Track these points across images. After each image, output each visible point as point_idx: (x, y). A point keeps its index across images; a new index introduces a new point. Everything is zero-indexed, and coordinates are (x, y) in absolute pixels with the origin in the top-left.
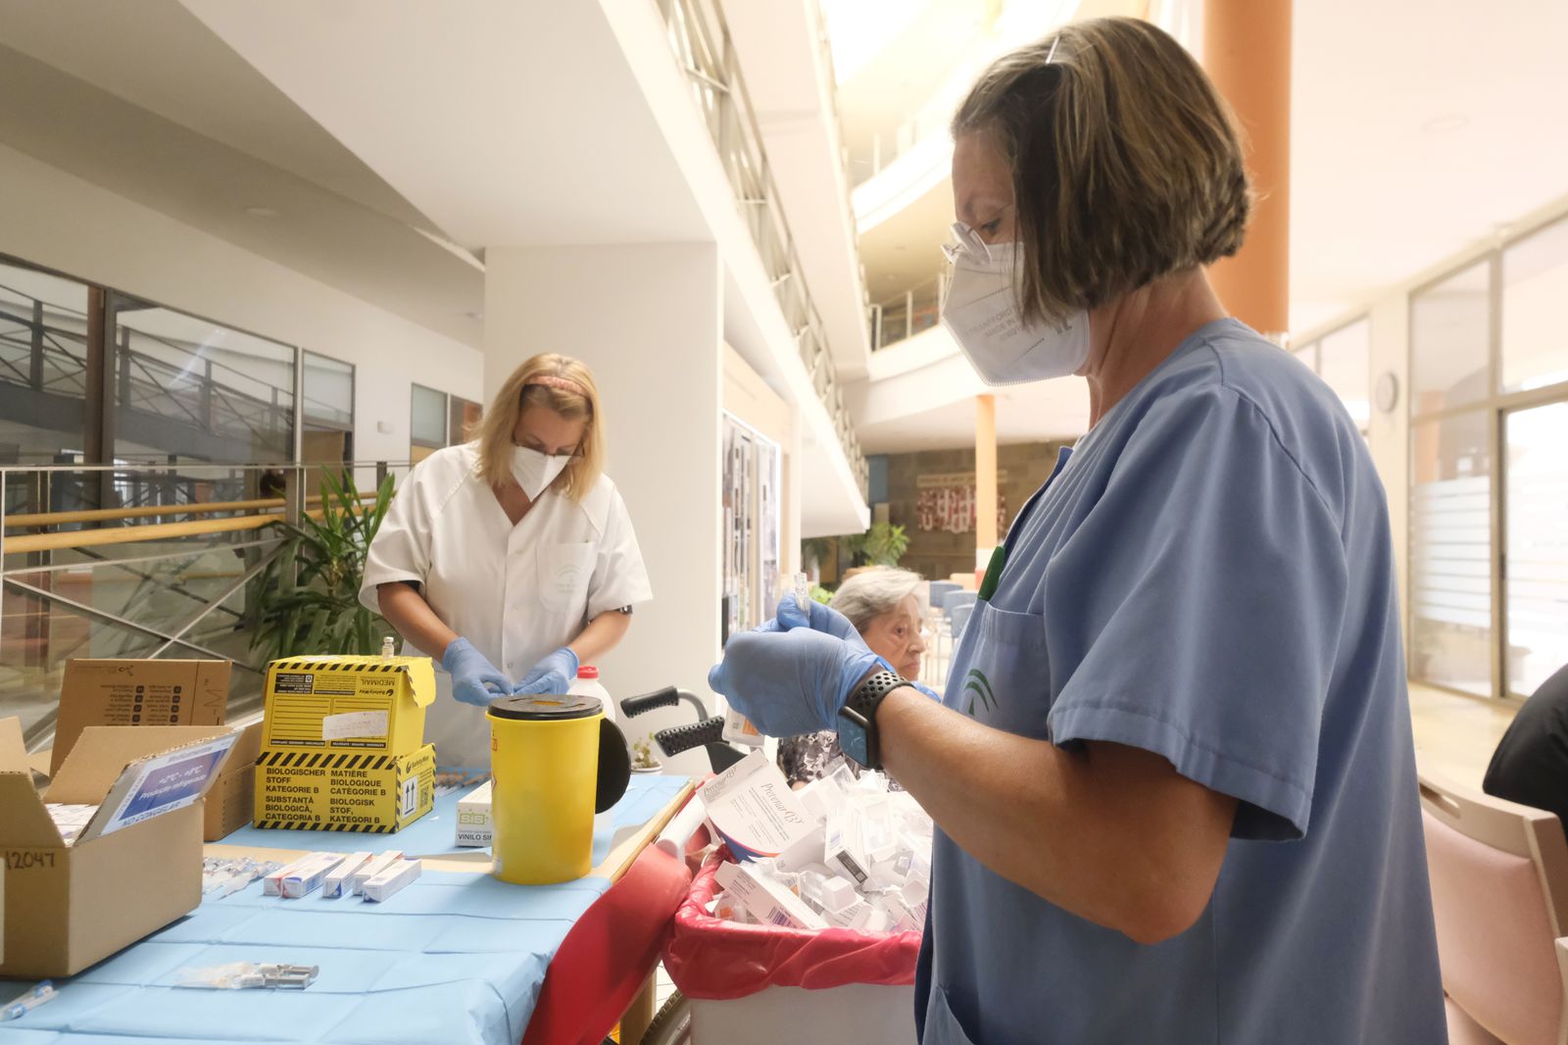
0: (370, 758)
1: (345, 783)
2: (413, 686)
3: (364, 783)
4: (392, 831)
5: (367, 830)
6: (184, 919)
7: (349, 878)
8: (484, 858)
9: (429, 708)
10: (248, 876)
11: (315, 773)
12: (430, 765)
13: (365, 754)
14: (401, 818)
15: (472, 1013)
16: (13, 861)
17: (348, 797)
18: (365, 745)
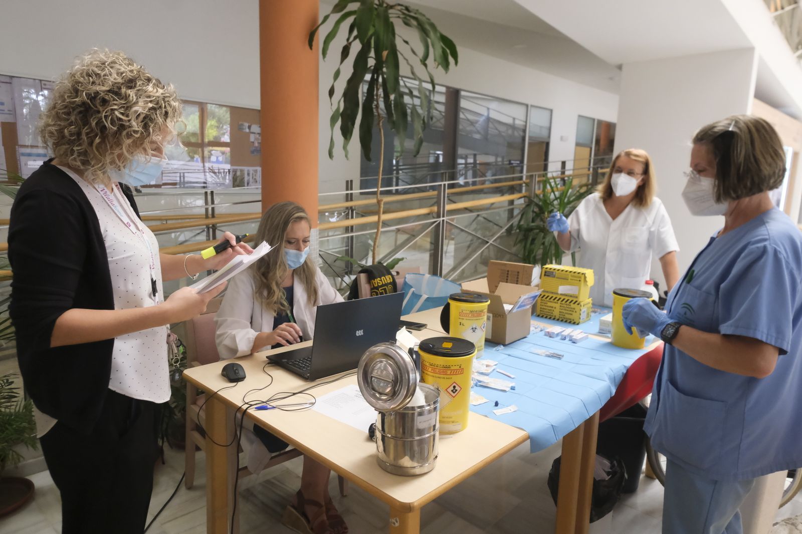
0: (572, 301)
1: (564, 307)
2: (587, 279)
3: (570, 308)
4: (578, 324)
5: (570, 322)
6: (525, 337)
7: (568, 335)
8: (608, 337)
9: (591, 287)
10: (539, 329)
11: (555, 302)
12: (590, 305)
13: (571, 299)
14: (581, 320)
15: (606, 373)
16: (494, 315)
17: (565, 312)
18: (571, 296)
